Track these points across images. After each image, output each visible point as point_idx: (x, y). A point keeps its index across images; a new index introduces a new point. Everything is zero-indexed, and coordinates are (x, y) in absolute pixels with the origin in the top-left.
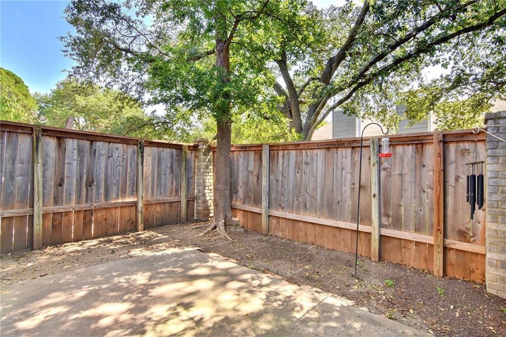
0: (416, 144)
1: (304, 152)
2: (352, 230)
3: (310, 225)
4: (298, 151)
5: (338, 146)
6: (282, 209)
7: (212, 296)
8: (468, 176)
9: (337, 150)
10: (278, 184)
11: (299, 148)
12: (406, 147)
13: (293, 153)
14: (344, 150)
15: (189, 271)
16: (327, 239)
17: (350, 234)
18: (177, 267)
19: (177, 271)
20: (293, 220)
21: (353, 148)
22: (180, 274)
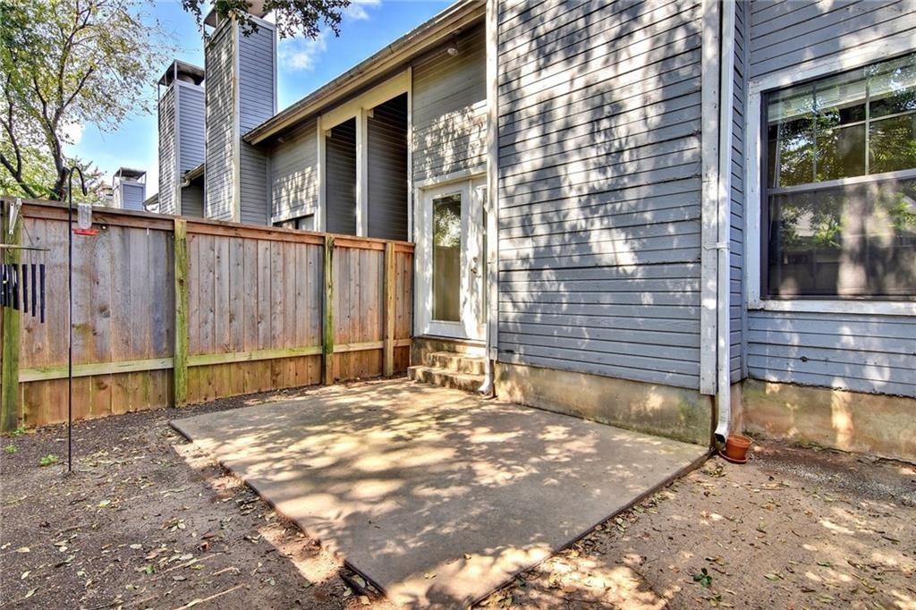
7: (365, 448)
15: (400, 489)
18: (429, 498)
19: (427, 486)
22: (419, 479)
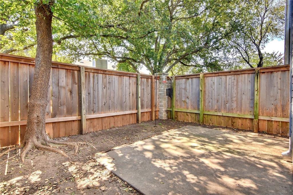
0: (147, 78)
1: (107, 76)
2: (130, 114)
3: (112, 117)
4: (104, 75)
5: (124, 75)
6: (94, 112)
8: (167, 89)
9: (123, 77)
10: (90, 96)
11: (106, 73)
12: (144, 79)
13: (100, 76)
14: (126, 77)
16: (120, 122)
17: (129, 116)
20: (102, 117)
21: (130, 77)
